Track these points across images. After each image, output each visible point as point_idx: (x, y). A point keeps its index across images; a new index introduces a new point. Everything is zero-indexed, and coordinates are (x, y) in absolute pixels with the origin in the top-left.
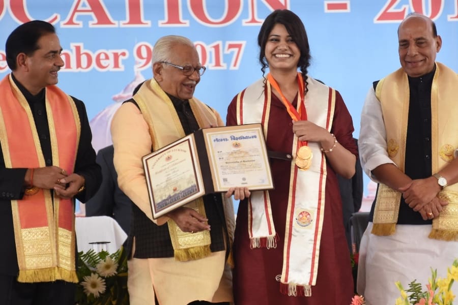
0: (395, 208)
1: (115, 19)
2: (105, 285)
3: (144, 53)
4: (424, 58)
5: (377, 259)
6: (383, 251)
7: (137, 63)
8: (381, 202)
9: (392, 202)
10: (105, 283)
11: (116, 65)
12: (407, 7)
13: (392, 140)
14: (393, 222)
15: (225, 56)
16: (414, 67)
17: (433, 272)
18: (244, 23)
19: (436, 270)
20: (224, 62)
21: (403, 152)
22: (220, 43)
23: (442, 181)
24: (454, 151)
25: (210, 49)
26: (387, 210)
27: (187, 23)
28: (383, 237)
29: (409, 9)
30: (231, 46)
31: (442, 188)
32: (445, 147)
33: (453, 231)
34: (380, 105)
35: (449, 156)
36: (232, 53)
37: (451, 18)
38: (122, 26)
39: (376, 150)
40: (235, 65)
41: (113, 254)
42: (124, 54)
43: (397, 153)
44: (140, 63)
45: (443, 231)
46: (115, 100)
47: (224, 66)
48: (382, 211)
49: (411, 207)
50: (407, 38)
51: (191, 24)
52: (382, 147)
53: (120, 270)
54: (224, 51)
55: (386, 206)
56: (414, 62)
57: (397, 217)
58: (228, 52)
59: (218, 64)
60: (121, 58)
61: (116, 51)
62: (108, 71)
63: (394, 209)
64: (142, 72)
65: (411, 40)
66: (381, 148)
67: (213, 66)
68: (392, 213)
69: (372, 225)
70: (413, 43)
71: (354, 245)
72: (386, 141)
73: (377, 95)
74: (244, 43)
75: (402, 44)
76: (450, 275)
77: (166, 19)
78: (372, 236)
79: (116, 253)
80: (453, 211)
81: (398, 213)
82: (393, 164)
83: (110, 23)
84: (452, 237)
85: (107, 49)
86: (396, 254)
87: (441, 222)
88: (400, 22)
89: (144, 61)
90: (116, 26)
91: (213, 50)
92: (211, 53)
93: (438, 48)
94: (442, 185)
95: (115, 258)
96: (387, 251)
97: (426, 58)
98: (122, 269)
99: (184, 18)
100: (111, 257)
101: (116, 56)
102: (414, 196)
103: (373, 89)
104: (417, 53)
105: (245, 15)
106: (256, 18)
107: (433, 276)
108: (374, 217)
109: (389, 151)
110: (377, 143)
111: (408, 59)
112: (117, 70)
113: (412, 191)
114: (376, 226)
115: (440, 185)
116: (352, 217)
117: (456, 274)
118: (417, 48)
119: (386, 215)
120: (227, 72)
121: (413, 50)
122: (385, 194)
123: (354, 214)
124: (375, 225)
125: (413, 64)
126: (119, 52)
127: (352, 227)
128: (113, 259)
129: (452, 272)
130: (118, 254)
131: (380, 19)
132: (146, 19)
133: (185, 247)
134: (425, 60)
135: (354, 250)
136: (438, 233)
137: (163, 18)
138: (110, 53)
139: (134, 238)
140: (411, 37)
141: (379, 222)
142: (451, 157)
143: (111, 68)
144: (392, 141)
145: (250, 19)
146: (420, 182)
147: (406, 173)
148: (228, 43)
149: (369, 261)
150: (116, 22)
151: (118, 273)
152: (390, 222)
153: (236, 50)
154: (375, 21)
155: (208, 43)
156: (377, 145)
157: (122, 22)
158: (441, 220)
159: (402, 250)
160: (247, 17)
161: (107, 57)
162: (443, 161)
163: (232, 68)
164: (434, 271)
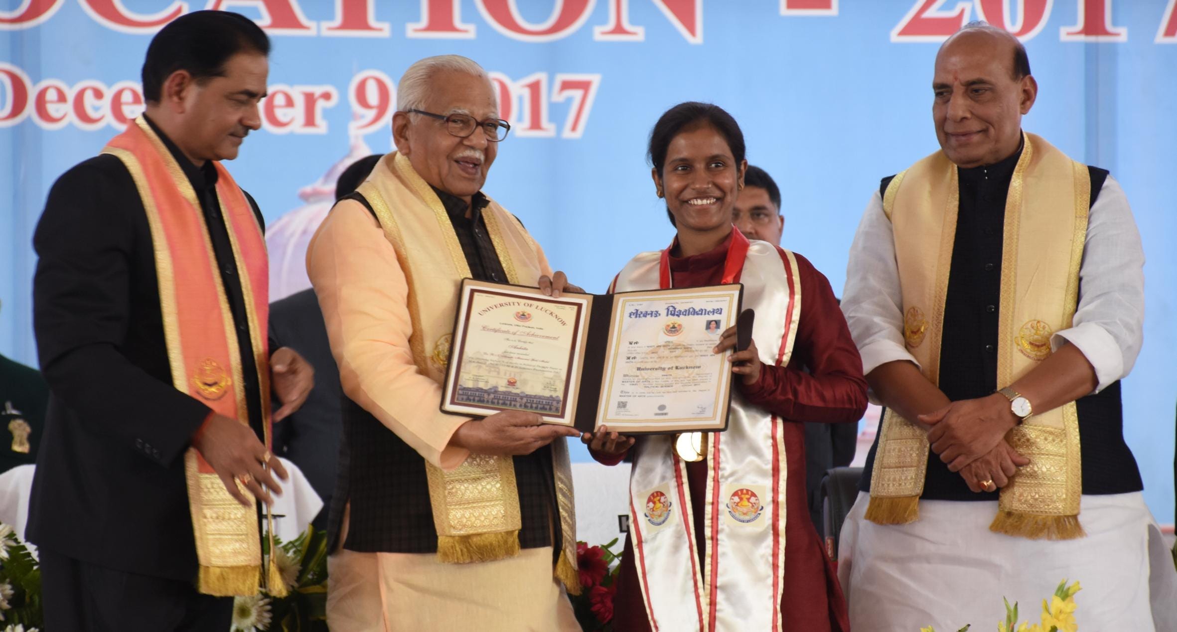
0: (919, 461)
1: (310, 17)
2: (269, 611)
3: (373, 96)
4: (984, 127)
5: (871, 576)
6: (884, 559)
7: (355, 117)
8: (888, 448)
9: (912, 449)
10: (269, 607)
11: (310, 121)
12: (968, 7)
13: (914, 308)
14: (914, 494)
15: (553, 106)
16: (961, 145)
17: (1008, 608)
18: (599, 34)
19: (1016, 605)
20: (551, 119)
21: (937, 335)
22: (542, 77)
23: (1021, 406)
24: (1051, 334)
25: (519, 91)
26: (901, 466)
27: (470, 32)
28: (891, 526)
29: (973, 11)
30: (567, 85)
31: (1020, 421)
32: (1029, 326)
33: (1044, 515)
34: (891, 230)
35: (1038, 346)
36: (569, 100)
37: (1069, 34)
38: (325, 33)
39: (876, 330)
40: (574, 128)
41: (291, 542)
42: (327, 96)
43: (924, 337)
44: (362, 117)
45: (1021, 517)
46: (306, 198)
47: (549, 129)
48: (890, 468)
49: (945, 462)
50: (948, 79)
51: (479, 32)
52: (890, 323)
53: (304, 580)
54: (551, 96)
55: (899, 457)
56: (964, 135)
57: (923, 480)
58: (559, 97)
59: (536, 124)
60: (321, 104)
61: (309, 89)
62: (292, 135)
63: (915, 464)
64: (368, 139)
65: (956, 83)
66: (886, 325)
67: (525, 130)
68: (911, 473)
69: (869, 499)
70: (959, 90)
71: (829, 541)
72: (901, 310)
73: (885, 208)
74: (595, 79)
75: (937, 91)
76: (1048, 616)
77: (424, 21)
78: (864, 524)
79: (297, 540)
80: (1044, 469)
81: (924, 472)
82: (910, 362)
83: (297, 25)
84: (1041, 530)
85: (291, 83)
86: (914, 566)
87: (1017, 494)
88: (941, 40)
89: (371, 114)
90: (312, 33)
91: (526, 93)
92: (521, 99)
93: (1023, 103)
94: (1020, 414)
95: (295, 552)
96: (895, 560)
97: (987, 126)
98: (310, 577)
99: (465, 20)
100: (286, 549)
101: (310, 100)
102: (953, 437)
103: (879, 195)
104: (968, 115)
105: (600, 17)
106: (626, 25)
107: (1009, 618)
108: (872, 482)
109: (908, 333)
110: (881, 315)
111: (950, 128)
112: (310, 130)
113: (948, 427)
114: (876, 503)
115: (1014, 415)
116: (826, 478)
117: (1061, 617)
118: (969, 102)
119: (898, 477)
120: (556, 143)
121: (959, 105)
122: (896, 430)
123: (831, 471)
124: (874, 500)
125: (963, 138)
126: (318, 90)
127: (826, 499)
128: (291, 554)
129: (1053, 610)
130: (301, 544)
131: (904, 32)
132: (379, 18)
133: (463, 532)
134: (985, 131)
135: (830, 552)
136: (1010, 520)
137: (417, 19)
138: (297, 94)
139: (348, 506)
140: (956, 79)
141: (883, 493)
142: (1044, 351)
143: (297, 126)
144: (914, 311)
145: (611, 24)
146: (967, 407)
147: (941, 387)
148: (561, 77)
149: (856, 578)
150: (312, 24)
151: (300, 587)
152: (907, 493)
153: (577, 94)
154: (894, 37)
155: (515, 78)
156: (877, 320)
157: (325, 25)
158: (1017, 490)
159: (927, 559)
160: (604, 22)
161: (290, 103)
162: (1025, 358)
163: (567, 134)
164: (1012, 607)
